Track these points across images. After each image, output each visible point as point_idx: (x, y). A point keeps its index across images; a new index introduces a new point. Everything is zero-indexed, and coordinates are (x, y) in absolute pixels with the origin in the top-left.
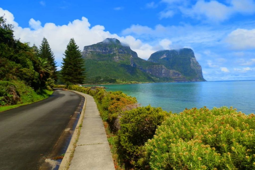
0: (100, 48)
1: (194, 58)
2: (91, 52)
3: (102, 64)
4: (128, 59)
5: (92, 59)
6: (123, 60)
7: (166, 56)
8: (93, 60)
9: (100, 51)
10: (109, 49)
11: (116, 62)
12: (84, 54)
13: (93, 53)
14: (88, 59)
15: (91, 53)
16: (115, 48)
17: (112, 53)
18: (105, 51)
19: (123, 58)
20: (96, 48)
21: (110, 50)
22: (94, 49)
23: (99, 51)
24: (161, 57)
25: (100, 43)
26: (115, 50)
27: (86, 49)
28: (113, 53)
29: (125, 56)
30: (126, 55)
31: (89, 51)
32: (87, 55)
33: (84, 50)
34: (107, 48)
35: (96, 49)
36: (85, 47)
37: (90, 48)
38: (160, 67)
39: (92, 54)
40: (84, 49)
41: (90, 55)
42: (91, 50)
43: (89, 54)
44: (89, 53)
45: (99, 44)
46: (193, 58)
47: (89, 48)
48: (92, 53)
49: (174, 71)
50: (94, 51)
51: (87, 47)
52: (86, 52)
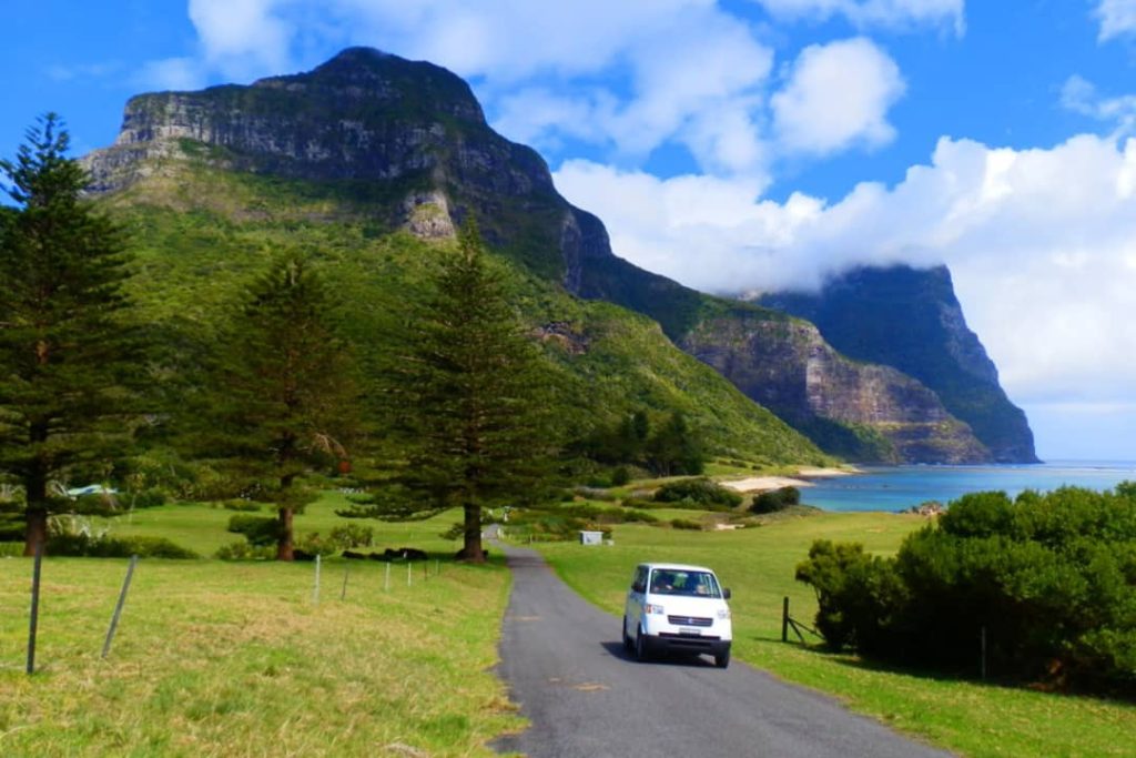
0: (286, 124)
2: (187, 145)
5: (181, 207)
8: (192, 212)
9: (279, 146)
10: (363, 134)
11: (423, 244)
12: (116, 163)
13: (210, 161)
15: (179, 156)
16: (419, 132)
17: (395, 169)
20: (246, 122)
21: (377, 140)
22: (220, 125)
25: (287, 79)
26: (424, 148)
27: (141, 120)
31: (171, 139)
32: (148, 172)
34: (348, 124)
35: (239, 129)
36: (137, 102)
37: (183, 113)
38: (790, 340)
39: (197, 167)
40: (125, 118)
41: (169, 170)
42: (182, 131)
43: (162, 163)
44: (162, 152)
45: (275, 84)
47: (171, 110)
48: (198, 156)
50: (217, 142)
51: (149, 105)
52: (136, 145)
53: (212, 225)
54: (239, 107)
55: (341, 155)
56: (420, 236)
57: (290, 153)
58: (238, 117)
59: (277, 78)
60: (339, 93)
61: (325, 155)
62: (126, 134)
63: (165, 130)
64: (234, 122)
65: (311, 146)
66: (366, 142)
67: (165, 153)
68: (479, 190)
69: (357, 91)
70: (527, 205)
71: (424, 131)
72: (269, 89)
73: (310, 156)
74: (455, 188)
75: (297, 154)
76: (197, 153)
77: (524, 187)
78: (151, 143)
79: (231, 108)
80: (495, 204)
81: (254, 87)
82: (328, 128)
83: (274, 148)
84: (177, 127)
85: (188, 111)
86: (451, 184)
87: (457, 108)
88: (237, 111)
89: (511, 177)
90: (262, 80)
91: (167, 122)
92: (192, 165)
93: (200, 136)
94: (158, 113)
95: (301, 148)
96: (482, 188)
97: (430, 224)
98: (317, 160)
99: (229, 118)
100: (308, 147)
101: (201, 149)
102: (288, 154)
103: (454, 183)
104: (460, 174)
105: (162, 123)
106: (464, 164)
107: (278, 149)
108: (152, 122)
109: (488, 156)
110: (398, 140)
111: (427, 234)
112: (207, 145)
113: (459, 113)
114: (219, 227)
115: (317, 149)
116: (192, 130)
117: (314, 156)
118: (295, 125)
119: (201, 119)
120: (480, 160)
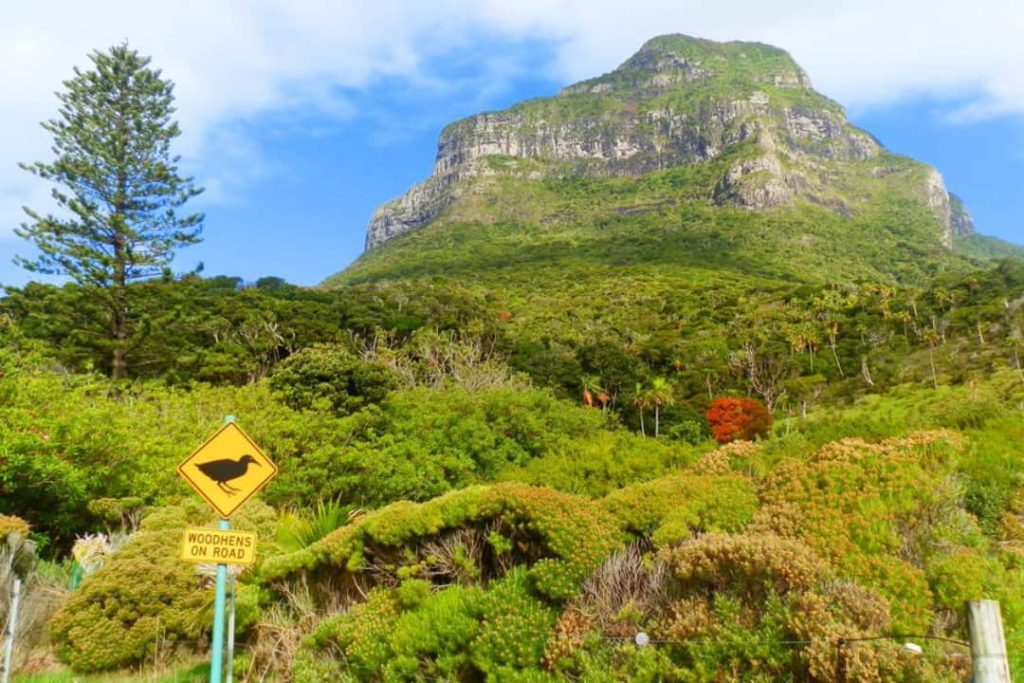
2: (495, 161)
10: (675, 120)
12: (432, 193)
15: (488, 172)
22: (526, 138)
31: (479, 159)
34: (656, 114)
37: (491, 129)
41: (478, 188)
42: (490, 149)
43: (470, 182)
47: (478, 129)
50: (524, 156)
51: (460, 130)
52: (450, 170)
53: (519, 232)
54: (544, 117)
55: (652, 147)
56: (750, 208)
57: (599, 155)
59: (581, 84)
60: (645, 85)
61: (635, 151)
62: (441, 164)
63: (474, 151)
64: (540, 133)
65: (619, 144)
66: (677, 128)
67: (475, 173)
68: (814, 161)
69: (664, 79)
70: (875, 170)
71: (743, 102)
72: (574, 95)
73: (619, 154)
74: (787, 157)
75: (604, 155)
76: (504, 168)
77: (869, 152)
78: (462, 165)
79: (536, 120)
80: (836, 174)
82: (636, 122)
83: (582, 153)
84: (485, 146)
85: (495, 128)
86: (782, 154)
87: (778, 79)
88: (542, 121)
89: (852, 142)
91: (476, 142)
92: (500, 180)
93: (508, 150)
94: (467, 136)
95: (607, 148)
96: (818, 158)
97: (762, 192)
98: (626, 157)
99: (535, 129)
100: (616, 144)
101: (508, 163)
102: (596, 155)
103: (785, 152)
104: (790, 142)
105: (471, 145)
106: (794, 134)
107: (585, 152)
108: (462, 145)
109: (821, 122)
110: (714, 118)
111: (760, 205)
112: (515, 158)
113: (781, 83)
114: (527, 233)
115: (625, 145)
116: (500, 146)
117: (623, 154)
118: (601, 124)
119: (508, 134)
120: (813, 128)
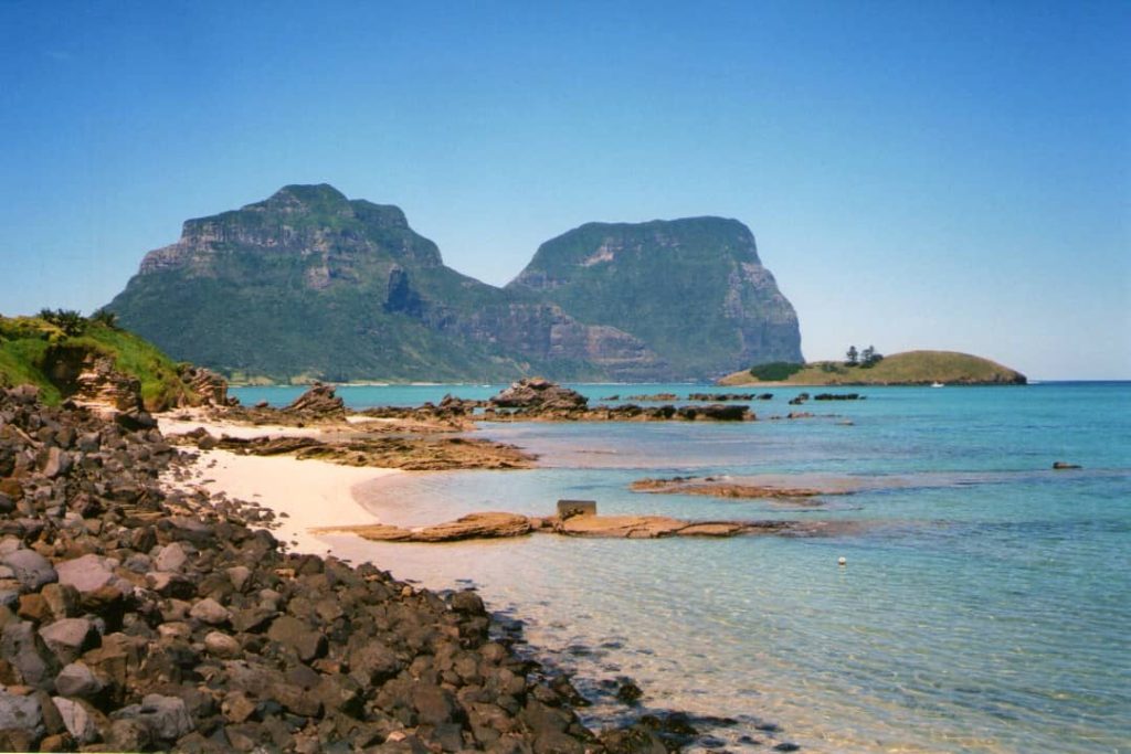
0: (256, 229)
1: (756, 266)
2: (214, 245)
3: (253, 300)
4: (379, 279)
5: (215, 277)
6: (355, 282)
7: (610, 257)
8: (220, 280)
9: (254, 239)
10: (292, 233)
11: (318, 293)
12: (181, 253)
13: (225, 252)
14: (197, 278)
15: (211, 251)
16: (322, 229)
17: (308, 252)
18: (275, 244)
19: (357, 275)
20: (239, 230)
21: (300, 235)
22: (226, 233)
23: (251, 240)
24: (584, 260)
25: (256, 205)
26: (320, 240)
27: (192, 232)
28: (311, 250)
29: (368, 262)
30: (373, 260)
31: (206, 242)
32: (197, 259)
33: (183, 236)
34: (286, 228)
35: (235, 234)
36: (189, 223)
37: (211, 228)
38: (538, 314)
39: (219, 256)
40: (184, 231)
41: (207, 259)
42: (212, 238)
43: (202, 254)
44: (203, 249)
45: (250, 209)
46: (747, 267)
47: (205, 228)
48: (218, 249)
49: (609, 330)
50: (226, 242)
51: (195, 225)
52: (191, 245)
54: (235, 223)
55: (283, 243)
57: (260, 243)
58: (235, 228)
60: (280, 210)
63: (204, 238)
64: (233, 230)
65: (269, 239)
66: (294, 237)
67: (205, 250)
68: (349, 256)
69: (289, 209)
72: (247, 212)
75: (262, 244)
78: (198, 244)
79: (231, 224)
80: (357, 261)
81: (241, 212)
82: (276, 230)
84: (209, 236)
85: (213, 227)
88: (234, 225)
90: (246, 207)
91: (204, 234)
92: (216, 255)
93: (219, 239)
94: (199, 229)
96: (351, 255)
98: (272, 246)
101: (220, 246)
104: (339, 250)
105: (202, 235)
107: (254, 241)
108: (197, 234)
110: (309, 236)
112: (222, 243)
115: (272, 240)
116: (215, 237)
117: (270, 244)
118: (261, 229)
119: (219, 231)
